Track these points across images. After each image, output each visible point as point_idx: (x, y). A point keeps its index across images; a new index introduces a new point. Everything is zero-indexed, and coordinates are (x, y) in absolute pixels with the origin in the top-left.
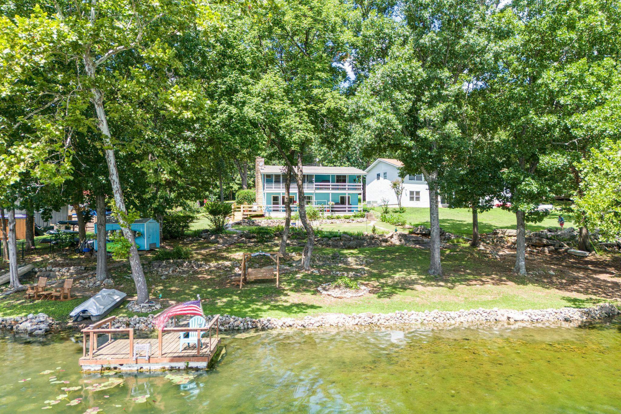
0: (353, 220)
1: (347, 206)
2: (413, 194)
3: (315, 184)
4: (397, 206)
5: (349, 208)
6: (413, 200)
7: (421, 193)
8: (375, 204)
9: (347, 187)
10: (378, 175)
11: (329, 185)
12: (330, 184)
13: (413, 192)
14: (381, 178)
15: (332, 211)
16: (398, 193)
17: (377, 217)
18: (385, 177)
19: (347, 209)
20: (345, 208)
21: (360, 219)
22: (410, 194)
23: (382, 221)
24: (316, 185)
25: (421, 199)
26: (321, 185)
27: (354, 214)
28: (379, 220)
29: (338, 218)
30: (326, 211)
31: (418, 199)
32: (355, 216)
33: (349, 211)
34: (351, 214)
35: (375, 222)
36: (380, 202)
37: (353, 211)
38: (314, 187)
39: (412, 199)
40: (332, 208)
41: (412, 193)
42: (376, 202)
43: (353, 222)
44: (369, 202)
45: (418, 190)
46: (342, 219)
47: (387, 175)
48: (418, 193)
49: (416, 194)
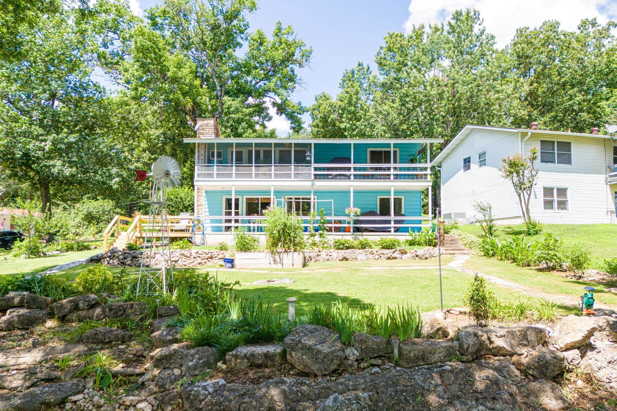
0: (404, 252)
1: (392, 217)
2: (552, 195)
3: (314, 165)
4: (521, 221)
5: (396, 222)
6: (552, 208)
7: (568, 192)
8: (460, 220)
9: (392, 172)
10: (467, 162)
11: (349, 169)
12: (352, 165)
13: (552, 189)
14: (474, 166)
15: (357, 230)
16: (520, 187)
17: (471, 245)
18: (482, 162)
19: (392, 225)
20: (389, 222)
21: (422, 250)
22: (545, 195)
23: (487, 254)
24: (316, 169)
25: (570, 205)
26: (328, 169)
27: (410, 238)
28: (476, 251)
29: (364, 246)
30: (330, 230)
31: (562, 205)
32: (412, 243)
33: (397, 230)
34: (402, 238)
35: (467, 257)
36: (473, 214)
37: (406, 230)
38: (313, 172)
39: (548, 204)
40: (356, 222)
41: (548, 191)
42: (463, 215)
43: (404, 257)
44: (448, 216)
45: (562, 185)
46: (375, 249)
47: (488, 157)
48: (562, 192)
49: (558, 195)
